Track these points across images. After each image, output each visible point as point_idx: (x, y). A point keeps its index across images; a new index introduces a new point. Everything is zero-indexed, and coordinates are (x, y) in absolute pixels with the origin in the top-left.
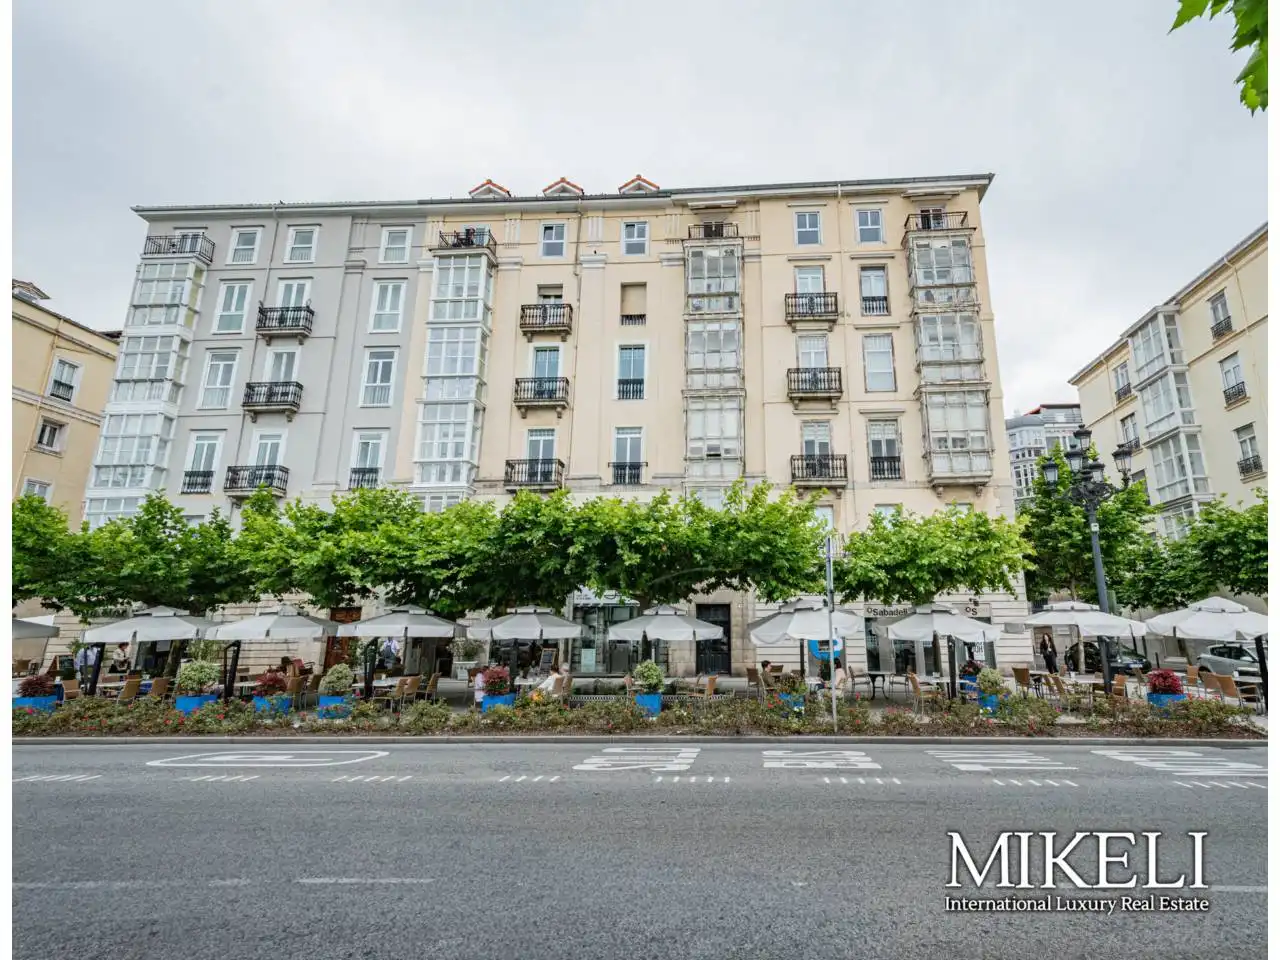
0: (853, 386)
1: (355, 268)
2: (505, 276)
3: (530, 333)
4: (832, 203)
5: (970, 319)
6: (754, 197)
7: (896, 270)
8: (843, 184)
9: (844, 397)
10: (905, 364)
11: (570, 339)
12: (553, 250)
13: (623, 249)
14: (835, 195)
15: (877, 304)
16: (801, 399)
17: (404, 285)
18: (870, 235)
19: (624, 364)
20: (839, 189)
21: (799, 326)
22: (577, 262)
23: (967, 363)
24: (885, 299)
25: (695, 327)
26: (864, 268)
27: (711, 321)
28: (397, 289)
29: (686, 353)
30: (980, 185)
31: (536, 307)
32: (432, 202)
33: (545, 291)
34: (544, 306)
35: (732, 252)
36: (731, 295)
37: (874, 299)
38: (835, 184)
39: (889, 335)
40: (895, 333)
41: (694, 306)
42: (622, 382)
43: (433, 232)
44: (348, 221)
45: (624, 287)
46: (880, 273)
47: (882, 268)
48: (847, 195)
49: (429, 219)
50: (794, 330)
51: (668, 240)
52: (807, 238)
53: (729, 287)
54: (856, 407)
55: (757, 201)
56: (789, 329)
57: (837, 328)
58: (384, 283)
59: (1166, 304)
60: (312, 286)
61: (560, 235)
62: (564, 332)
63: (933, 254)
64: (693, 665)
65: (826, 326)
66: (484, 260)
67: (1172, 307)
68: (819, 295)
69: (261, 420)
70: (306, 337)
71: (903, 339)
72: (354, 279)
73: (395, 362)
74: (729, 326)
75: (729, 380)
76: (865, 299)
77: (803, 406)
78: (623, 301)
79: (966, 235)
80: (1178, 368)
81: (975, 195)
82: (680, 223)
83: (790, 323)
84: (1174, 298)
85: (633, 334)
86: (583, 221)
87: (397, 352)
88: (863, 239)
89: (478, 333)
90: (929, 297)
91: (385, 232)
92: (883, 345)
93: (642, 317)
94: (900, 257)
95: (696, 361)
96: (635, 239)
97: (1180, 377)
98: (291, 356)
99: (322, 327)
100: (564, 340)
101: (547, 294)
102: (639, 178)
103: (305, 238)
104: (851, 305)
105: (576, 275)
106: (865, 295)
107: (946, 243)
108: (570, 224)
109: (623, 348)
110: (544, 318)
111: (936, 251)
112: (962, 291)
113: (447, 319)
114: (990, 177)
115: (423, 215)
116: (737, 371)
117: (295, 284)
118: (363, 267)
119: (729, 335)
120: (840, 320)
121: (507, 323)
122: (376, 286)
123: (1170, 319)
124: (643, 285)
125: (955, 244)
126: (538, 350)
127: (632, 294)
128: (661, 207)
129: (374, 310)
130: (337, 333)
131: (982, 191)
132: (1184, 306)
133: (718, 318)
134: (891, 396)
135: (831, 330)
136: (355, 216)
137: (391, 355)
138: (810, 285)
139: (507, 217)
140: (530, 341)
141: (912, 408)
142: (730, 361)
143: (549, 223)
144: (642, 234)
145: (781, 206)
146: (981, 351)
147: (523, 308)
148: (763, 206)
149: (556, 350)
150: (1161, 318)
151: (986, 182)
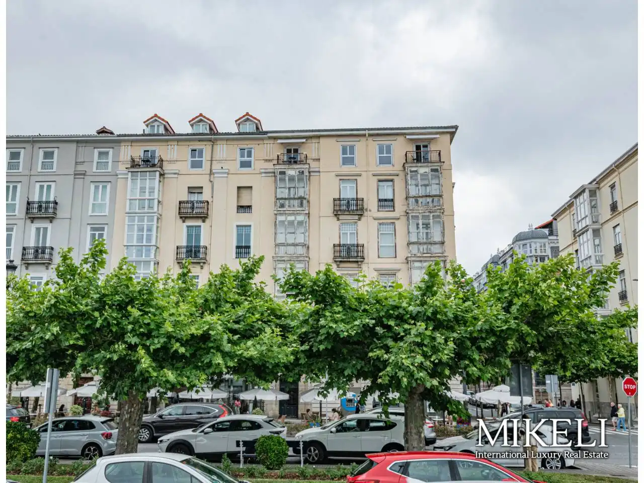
0: (371, 253)
1: (79, 175)
2: (171, 182)
3: (184, 217)
4: (363, 139)
5: (439, 217)
6: (317, 136)
7: (399, 182)
8: (369, 129)
9: (366, 261)
10: (401, 241)
11: (207, 221)
12: (196, 165)
13: (239, 165)
14: (365, 135)
15: (386, 203)
16: (341, 262)
17: (109, 186)
18: (385, 161)
19: (239, 236)
20: (367, 132)
21: (341, 217)
22: (211, 173)
23: (435, 243)
24: (392, 200)
25: (280, 218)
26: (380, 181)
27: (290, 215)
28: (104, 187)
29: (276, 234)
30: (451, 132)
31: (187, 202)
32: (125, 135)
33: (192, 190)
34: (192, 202)
35: (303, 172)
36: (301, 199)
37: (386, 200)
38: (365, 129)
39: (393, 223)
40: (396, 222)
41: (281, 203)
42: (238, 247)
43: (128, 153)
44: (74, 146)
45: (239, 188)
46: (390, 183)
47: (392, 180)
49: (122, 144)
50: (338, 219)
51: (266, 160)
52: (348, 161)
53: (301, 193)
54: (372, 266)
55: (319, 137)
56: (335, 219)
57: (363, 219)
58: (97, 184)
59: (591, 183)
60: (56, 185)
61: (201, 155)
62: (204, 217)
63: (419, 176)
64: (277, 413)
65: (357, 217)
66: (158, 174)
67: (594, 185)
68: (353, 199)
69: (31, 268)
70: (53, 218)
71: (400, 226)
72: (79, 182)
73: (105, 233)
74: (300, 218)
75: (300, 250)
76: (380, 200)
77: (342, 265)
78: (238, 197)
79: (439, 169)
80: (596, 226)
81: (448, 137)
82: (274, 150)
83: (336, 215)
84: (594, 180)
85: (244, 219)
86: (215, 146)
87: (106, 227)
88: (381, 163)
89: (155, 218)
90: (417, 201)
91: (96, 151)
92: (389, 229)
93: (249, 207)
94: (402, 174)
95: (281, 239)
96: (246, 159)
97: (596, 233)
98: (46, 229)
99: (63, 212)
100: (204, 221)
101: (194, 191)
102: (247, 114)
103: (48, 155)
104: (371, 204)
105: (211, 181)
106: (381, 197)
107: (427, 170)
108: (206, 148)
109: (238, 226)
110: (193, 208)
111: (422, 175)
112: (436, 199)
113: (137, 211)
114: (456, 127)
115: (119, 142)
116: (304, 245)
117: (45, 184)
118: (84, 174)
119: (300, 223)
120: (366, 214)
121: (171, 211)
122: (92, 186)
123: (593, 193)
124: (251, 187)
125: (432, 170)
126: (188, 227)
127: (244, 193)
128: (262, 139)
129: (91, 201)
130: (71, 216)
131: (452, 134)
132: (602, 185)
133: (294, 214)
134: (393, 260)
135: (359, 219)
136: (78, 142)
137: (103, 229)
138: (348, 193)
139: (169, 143)
140: (184, 222)
141: (404, 267)
142: (300, 239)
143: (194, 148)
144: (249, 155)
145: (333, 140)
146: (443, 236)
147: (180, 203)
148: (322, 140)
149: (199, 227)
150: (587, 191)
151: (454, 130)
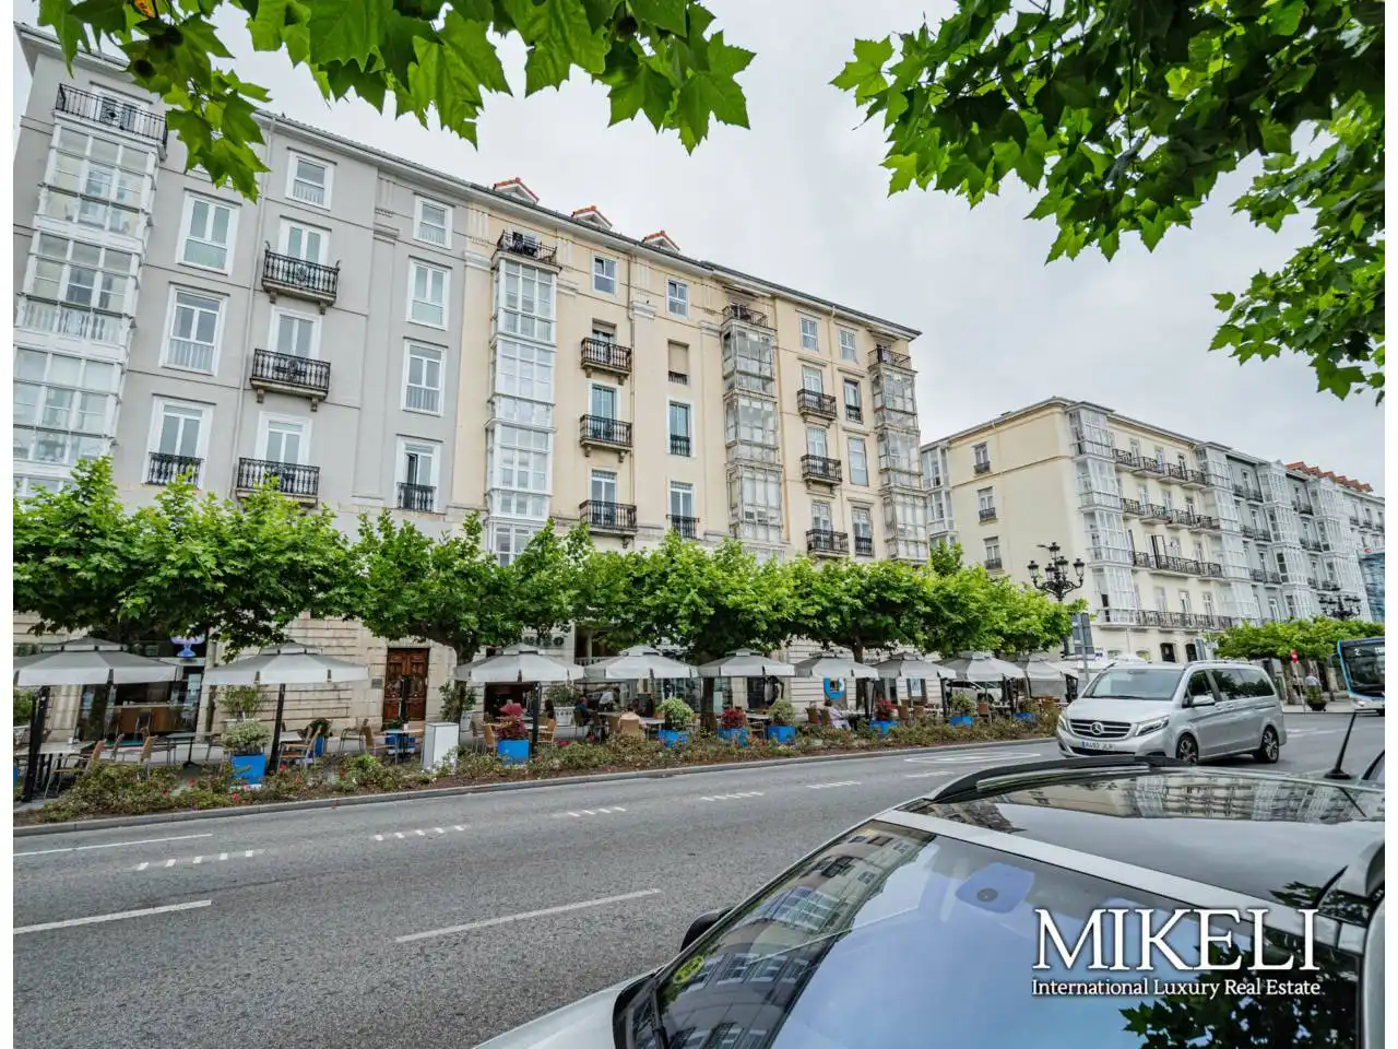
0: (846, 475)
1: (386, 235)
3: (590, 368)
4: (825, 318)
5: (914, 441)
7: (865, 387)
8: (838, 307)
9: (841, 485)
10: (872, 466)
11: (626, 382)
12: (604, 285)
13: (667, 305)
14: (829, 313)
15: (854, 412)
16: (815, 482)
17: (447, 275)
18: (848, 354)
19: (673, 419)
21: (810, 418)
22: (629, 306)
23: (914, 474)
24: (859, 409)
25: (741, 401)
26: (845, 380)
27: (756, 399)
28: (438, 279)
29: (736, 425)
31: (599, 343)
33: (597, 326)
34: (608, 344)
35: (766, 340)
36: (767, 379)
37: (852, 408)
38: (831, 305)
39: (862, 440)
40: (866, 439)
41: (741, 379)
42: (673, 437)
43: (483, 225)
44: (373, 172)
45: (671, 343)
46: (856, 387)
47: (857, 384)
48: (838, 317)
49: (472, 206)
50: (805, 421)
51: (706, 310)
52: (810, 342)
54: (846, 494)
56: (801, 420)
57: (832, 427)
58: (422, 265)
61: (611, 272)
62: (622, 375)
63: (893, 383)
65: (826, 422)
68: (823, 396)
69: (270, 400)
70: (330, 304)
71: (870, 445)
72: (385, 248)
73: (443, 363)
74: (768, 407)
76: (848, 406)
77: (817, 487)
78: (670, 357)
79: (911, 380)
82: (715, 298)
83: (803, 415)
85: (679, 393)
86: (632, 265)
87: (444, 353)
88: (844, 356)
90: (891, 416)
91: (418, 201)
92: (859, 447)
93: (685, 377)
94: (867, 377)
95: (745, 434)
96: (678, 300)
98: (306, 323)
99: (351, 296)
100: (621, 383)
101: (599, 330)
102: (662, 233)
104: (841, 409)
105: (629, 320)
106: (847, 403)
107: (900, 377)
108: (620, 264)
109: (673, 404)
110: (608, 357)
111: (895, 382)
112: (910, 417)
113: (520, 335)
115: (465, 199)
116: (775, 449)
117: (306, 229)
118: (394, 237)
119: (768, 415)
120: (835, 420)
122: (413, 266)
124: (686, 347)
125: (904, 380)
126: (596, 387)
127: (678, 352)
128: (702, 277)
129: (411, 294)
130: (369, 311)
133: (760, 399)
134: (865, 490)
135: (829, 427)
136: (380, 168)
137: (438, 356)
138: (813, 384)
139: (559, 234)
140: (588, 376)
141: (876, 500)
142: (771, 439)
143: (600, 255)
144: (683, 295)
145: (793, 307)
147: (583, 340)
148: (778, 303)
149: (612, 391)
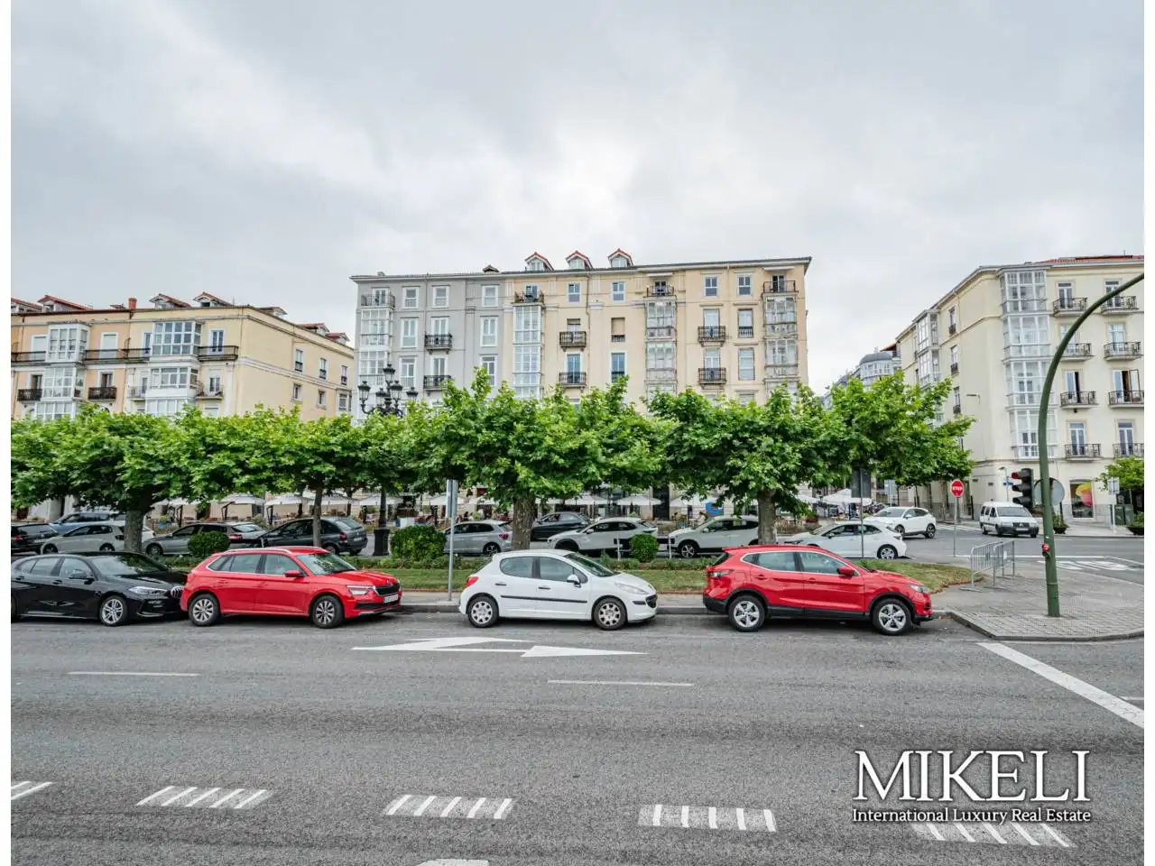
0: (732, 376)
1: (470, 310)
2: (551, 314)
3: (565, 347)
4: (725, 272)
5: (793, 342)
6: (683, 269)
7: (757, 311)
8: (730, 262)
9: (728, 383)
10: (759, 365)
11: (585, 349)
12: (574, 298)
13: (612, 297)
14: (726, 268)
15: (746, 330)
16: (706, 384)
17: (496, 320)
18: (745, 291)
19: (614, 363)
20: (728, 265)
21: (705, 344)
22: (587, 306)
23: (788, 366)
24: (751, 328)
25: (651, 346)
26: (740, 310)
27: (660, 342)
28: (493, 321)
29: (646, 360)
30: (805, 263)
31: (567, 333)
32: (508, 273)
33: (570, 322)
34: (571, 333)
35: (670, 304)
36: (669, 328)
37: (745, 328)
38: (727, 262)
39: (752, 348)
40: (755, 347)
41: (651, 332)
42: (613, 373)
43: (512, 289)
44: (464, 282)
45: (613, 319)
46: (749, 312)
47: (751, 310)
48: (733, 268)
49: (507, 281)
50: (703, 346)
51: (637, 293)
52: (711, 292)
53: (669, 322)
54: (733, 387)
55: (684, 270)
56: (699, 346)
57: (725, 345)
58: (486, 318)
59: (932, 308)
60: (449, 320)
61: (578, 290)
62: (582, 346)
63: (776, 306)
64: (651, 516)
65: (719, 344)
66: (539, 308)
67: (935, 310)
68: (716, 328)
69: (432, 394)
70: (449, 349)
71: (759, 350)
72: (470, 316)
73: (495, 362)
74: (669, 345)
75: (670, 375)
76: (740, 328)
77: (707, 387)
78: (612, 327)
79: (794, 298)
80: (936, 348)
81: (802, 268)
82: (644, 283)
83: (701, 343)
84: (936, 305)
85: (618, 347)
86: (590, 282)
87: (496, 357)
88: (741, 293)
89: (539, 348)
90: (773, 328)
91: (484, 288)
92: (748, 355)
93: (623, 336)
94: (760, 303)
95: (652, 364)
96: (619, 292)
97: (935, 353)
98: (443, 360)
99: (457, 344)
100: (582, 350)
101: (572, 323)
102: (619, 250)
103: (441, 292)
104: (732, 331)
105: (588, 313)
106: (741, 325)
107: (783, 299)
108: (582, 283)
109: (613, 354)
110: (572, 339)
111: (778, 304)
112: (791, 326)
113: (522, 342)
114: (810, 259)
115: (504, 279)
116: (672, 370)
117: (440, 320)
118: (474, 310)
119: (669, 350)
120: (727, 341)
121: (554, 341)
122: (482, 320)
123: (934, 317)
124: (623, 319)
125: (787, 299)
126: (568, 355)
127: (618, 323)
128: (633, 273)
129: (482, 334)
130: (465, 346)
131: (806, 265)
132: (942, 309)
133: (664, 341)
134: (752, 382)
135: (721, 346)
136: (467, 279)
137: (493, 359)
138: (711, 321)
139: (549, 279)
140: (565, 351)
141: (761, 388)
142: (669, 364)
143: (571, 283)
144: (622, 289)
145: (697, 273)
146: (797, 359)
147: (561, 334)
148: (688, 274)
149: (578, 355)
150: (929, 315)
151: (808, 261)
